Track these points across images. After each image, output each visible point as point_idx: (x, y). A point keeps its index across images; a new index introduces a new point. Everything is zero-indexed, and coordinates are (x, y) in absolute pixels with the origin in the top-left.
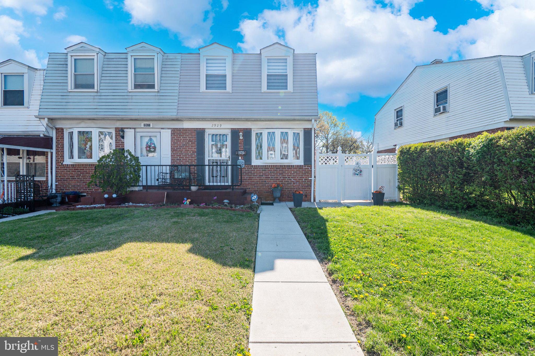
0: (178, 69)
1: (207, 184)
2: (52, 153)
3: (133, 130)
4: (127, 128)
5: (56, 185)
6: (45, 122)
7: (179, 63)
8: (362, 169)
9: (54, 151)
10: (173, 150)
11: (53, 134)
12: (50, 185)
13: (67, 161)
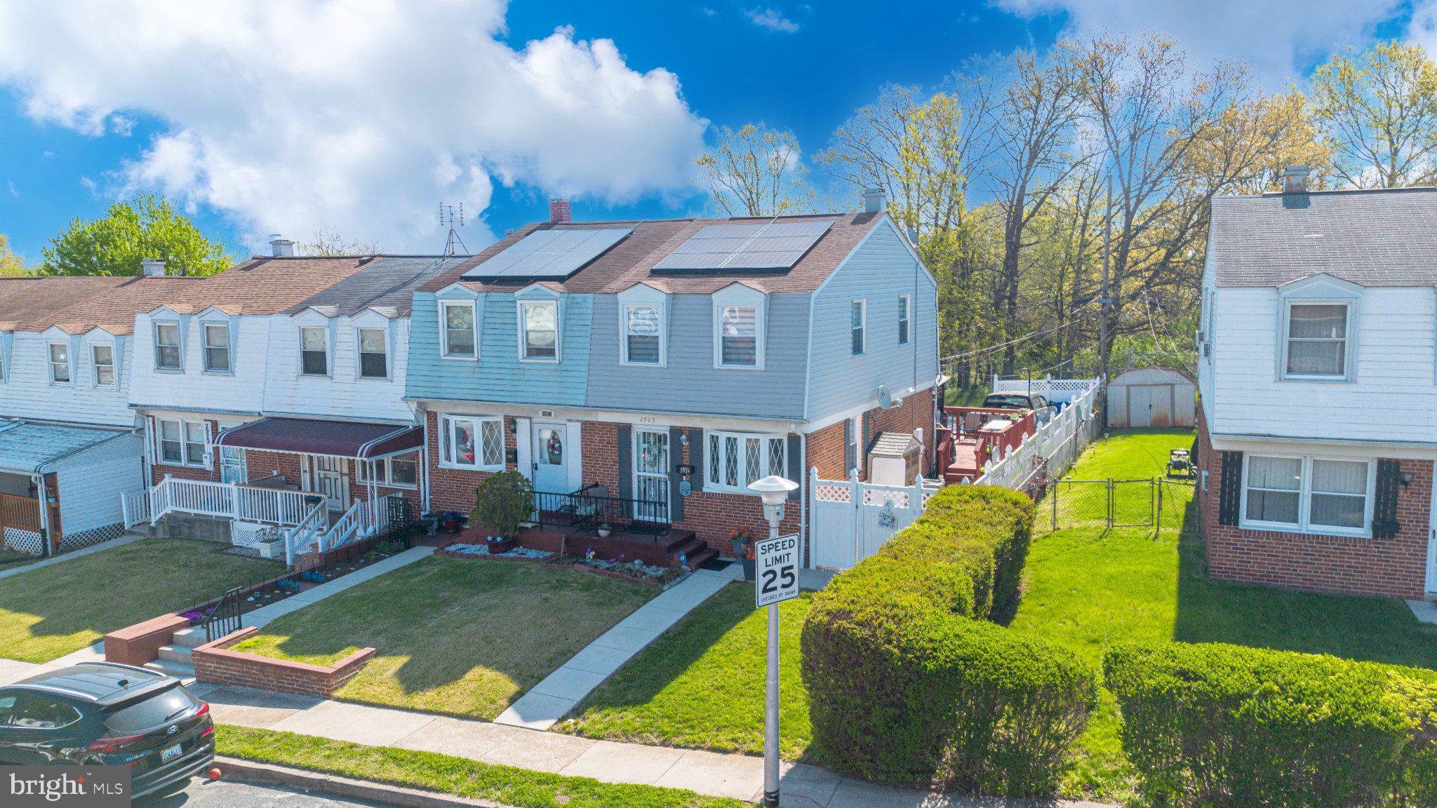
0: (589, 323)
1: (636, 517)
2: (423, 450)
3: (528, 421)
4: (520, 417)
5: (430, 500)
6: (414, 406)
7: (590, 311)
8: (895, 516)
9: (426, 447)
10: (584, 456)
11: (424, 422)
12: (422, 499)
13: (443, 464)
